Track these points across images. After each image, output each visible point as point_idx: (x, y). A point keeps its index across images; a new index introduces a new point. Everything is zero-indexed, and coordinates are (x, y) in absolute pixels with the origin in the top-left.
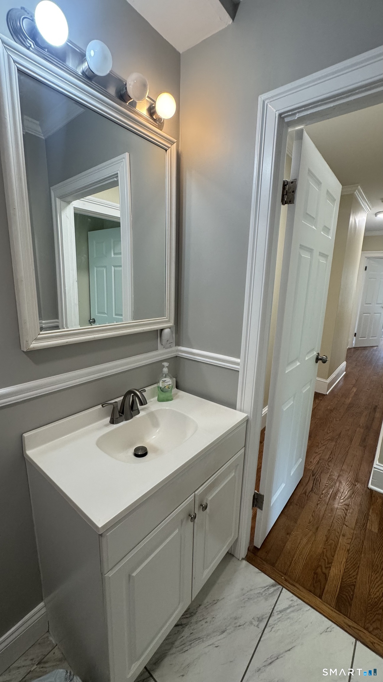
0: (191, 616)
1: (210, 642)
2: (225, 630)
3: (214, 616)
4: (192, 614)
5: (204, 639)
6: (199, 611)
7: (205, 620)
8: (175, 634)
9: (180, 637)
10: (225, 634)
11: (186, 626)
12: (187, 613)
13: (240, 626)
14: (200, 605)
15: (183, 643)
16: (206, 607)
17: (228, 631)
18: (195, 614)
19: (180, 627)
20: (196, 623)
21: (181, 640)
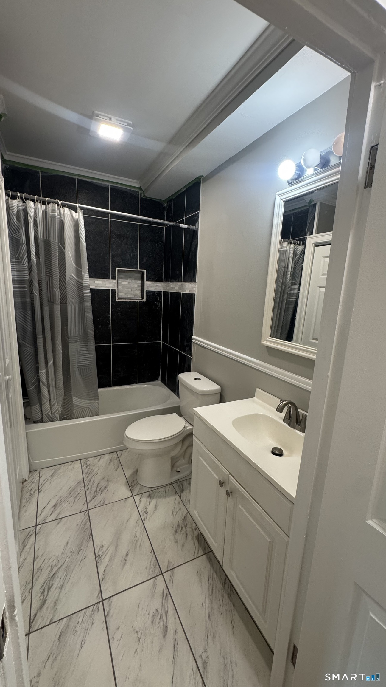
0: (228, 594)
1: (207, 600)
2: (210, 619)
3: (222, 615)
4: (229, 595)
5: (210, 596)
6: (230, 603)
7: (222, 604)
8: (221, 576)
9: (218, 578)
10: (207, 618)
11: (223, 587)
12: (231, 591)
13: (208, 636)
14: (234, 606)
15: (214, 580)
16: (232, 611)
17: (208, 621)
18: (229, 598)
19: (224, 581)
20: (222, 596)
21: (216, 579)
